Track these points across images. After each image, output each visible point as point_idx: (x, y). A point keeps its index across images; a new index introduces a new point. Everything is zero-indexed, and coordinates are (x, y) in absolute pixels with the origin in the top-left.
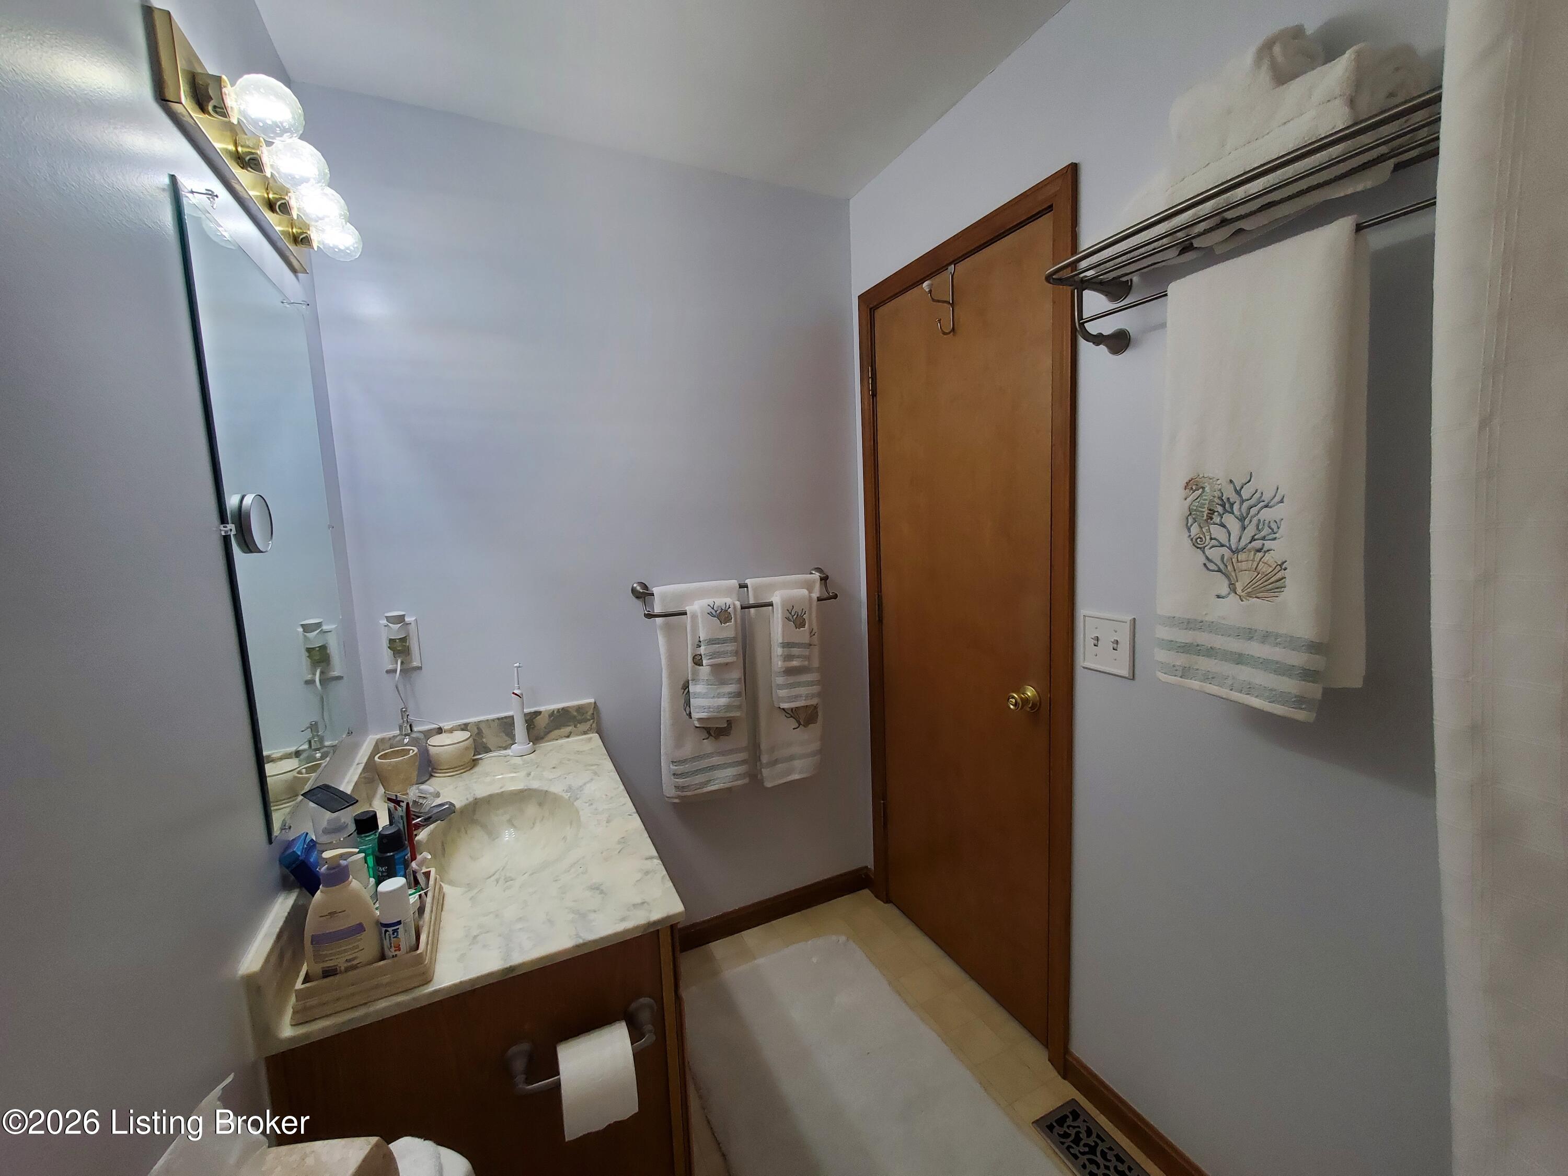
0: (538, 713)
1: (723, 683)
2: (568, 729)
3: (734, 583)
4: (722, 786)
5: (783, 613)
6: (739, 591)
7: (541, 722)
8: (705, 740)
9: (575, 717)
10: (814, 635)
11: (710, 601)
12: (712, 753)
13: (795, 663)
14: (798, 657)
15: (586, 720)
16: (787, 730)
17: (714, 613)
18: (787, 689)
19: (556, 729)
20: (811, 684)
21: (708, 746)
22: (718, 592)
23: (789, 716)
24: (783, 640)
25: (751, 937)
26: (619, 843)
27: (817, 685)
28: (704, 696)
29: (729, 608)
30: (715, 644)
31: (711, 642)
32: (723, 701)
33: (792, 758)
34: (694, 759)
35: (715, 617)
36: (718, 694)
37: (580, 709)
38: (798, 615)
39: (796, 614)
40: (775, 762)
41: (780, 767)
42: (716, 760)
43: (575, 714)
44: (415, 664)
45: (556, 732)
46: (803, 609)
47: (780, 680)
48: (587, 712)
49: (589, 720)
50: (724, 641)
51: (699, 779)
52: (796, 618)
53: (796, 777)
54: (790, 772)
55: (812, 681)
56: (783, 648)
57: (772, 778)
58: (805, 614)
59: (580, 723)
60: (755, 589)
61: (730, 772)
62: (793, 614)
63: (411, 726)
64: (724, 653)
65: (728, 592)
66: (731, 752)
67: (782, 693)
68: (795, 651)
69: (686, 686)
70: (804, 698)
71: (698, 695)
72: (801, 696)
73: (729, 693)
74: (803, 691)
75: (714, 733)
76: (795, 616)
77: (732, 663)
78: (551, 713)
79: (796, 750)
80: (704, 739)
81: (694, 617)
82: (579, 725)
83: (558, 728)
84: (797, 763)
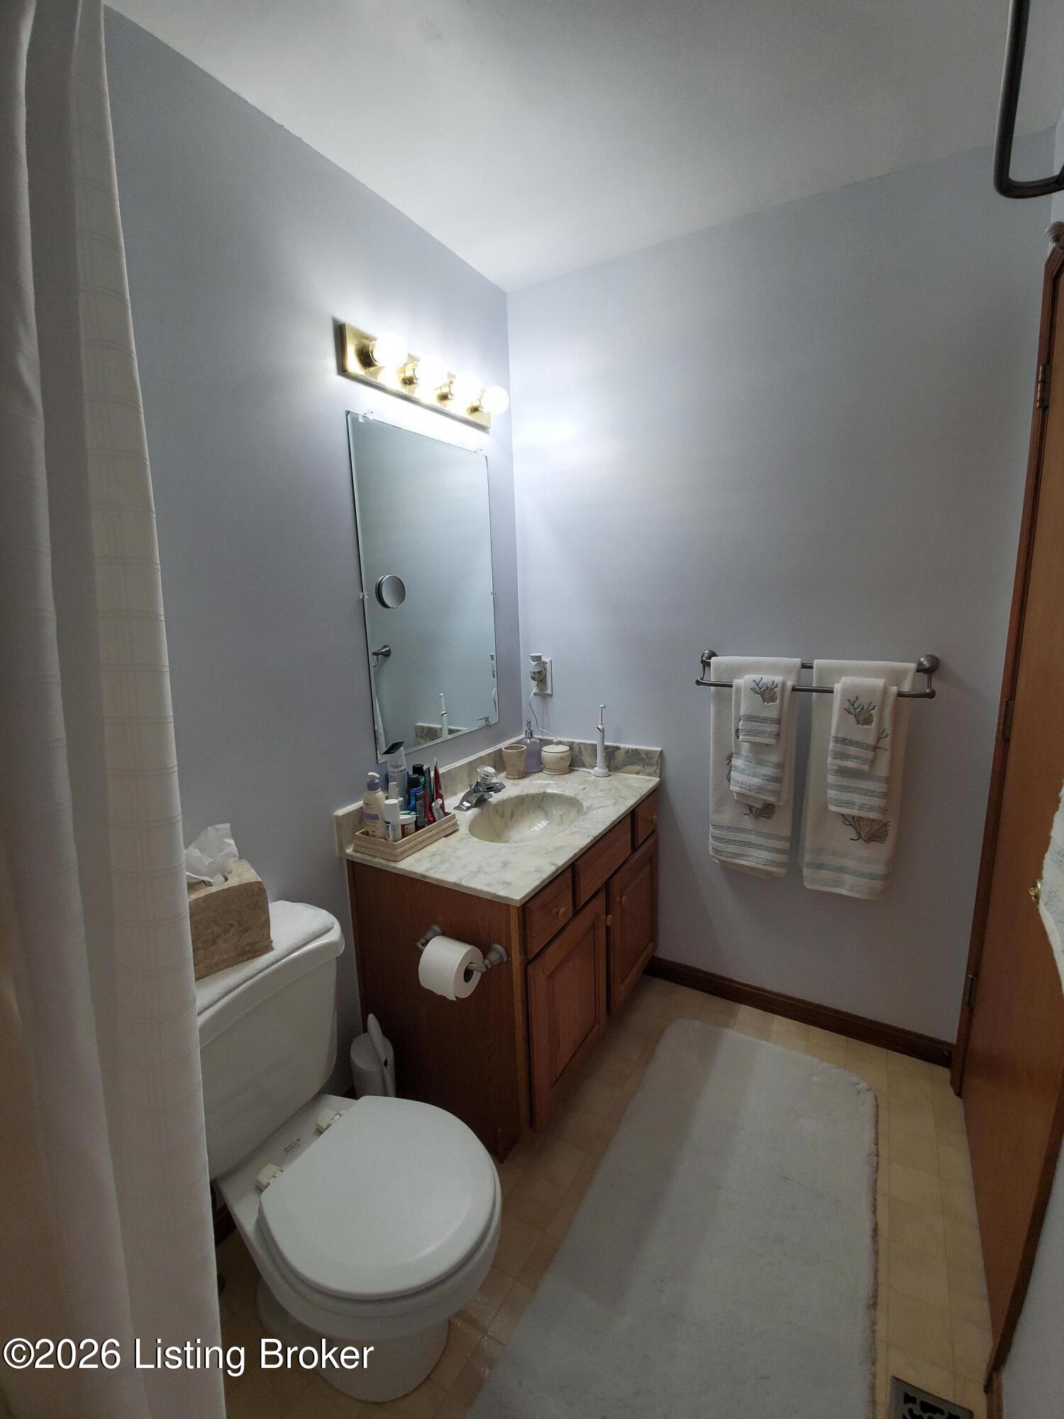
0: (618, 748)
1: (760, 763)
2: (638, 768)
3: (797, 661)
4: (752, 864)
5: (842, 701)
6: (800, 671)
7: (620, 756)
8: (746, 816)
9: (644, 759)
10: (886, 737)
11: (757, 677)
12: (751, 831)
13: (850, 764)
14: (856, 758)
15: (652, 765)
16: (843, 838)
17: (758, 689)
18: (836, 790)
19: (629, 765)
20: (871, 793)
21: (748, 822)
22: (774, 669)
23: (848, 823)
24: (837, 734)
25: (780, 1024)
26: (554, 848)
27: (878, 797)
28: (742, 771)
29: (776, 687)
30: (754, 721)
31: (750, 718)
32: (756, 781)
33: (842, 870)
34: (729, 828)
35: (758, 693)
36: (754, 773)
37: (648, 753)
38: (863, 709)
39: (861, 707)
40: (821, 866)
41: (825, 874)
42: (753, 838)
43: (644, 757)
44: (549, 692)
45: (629, 768)
46: (871, 703)
47: (831, 779)
48: (653, 758)
49: (654, 765)
50: (764, 720)
51: (732, 848)
52: (860, 711)
53: (844, 892)
54: (840, 884)
55: (873, 792)
56: (836, 743)
57: (813, 880)
58: (873, 709)
59: (647, 765)
60: (822, 671)
61: (765, 855)
62: (856, 706)
63: (531, 733)
64: (761, 733)
65: (787, 670)
66: (768, 836)
67: (832, 794)
68: (852, 750)
69: (730, 758)
70: (857, 807)
71: (737, 769)
72: (853, 804)
73: (764, 775)
74: (858, 799)
75: (756, 812)
76: (859, 710)
77: (772, 745)
78: (627, 751)
79: (850, 863)
80: (745, 814)
81: (738, 690)
82: (646, 767)
83: (632, 764)
84: (848, 879)
